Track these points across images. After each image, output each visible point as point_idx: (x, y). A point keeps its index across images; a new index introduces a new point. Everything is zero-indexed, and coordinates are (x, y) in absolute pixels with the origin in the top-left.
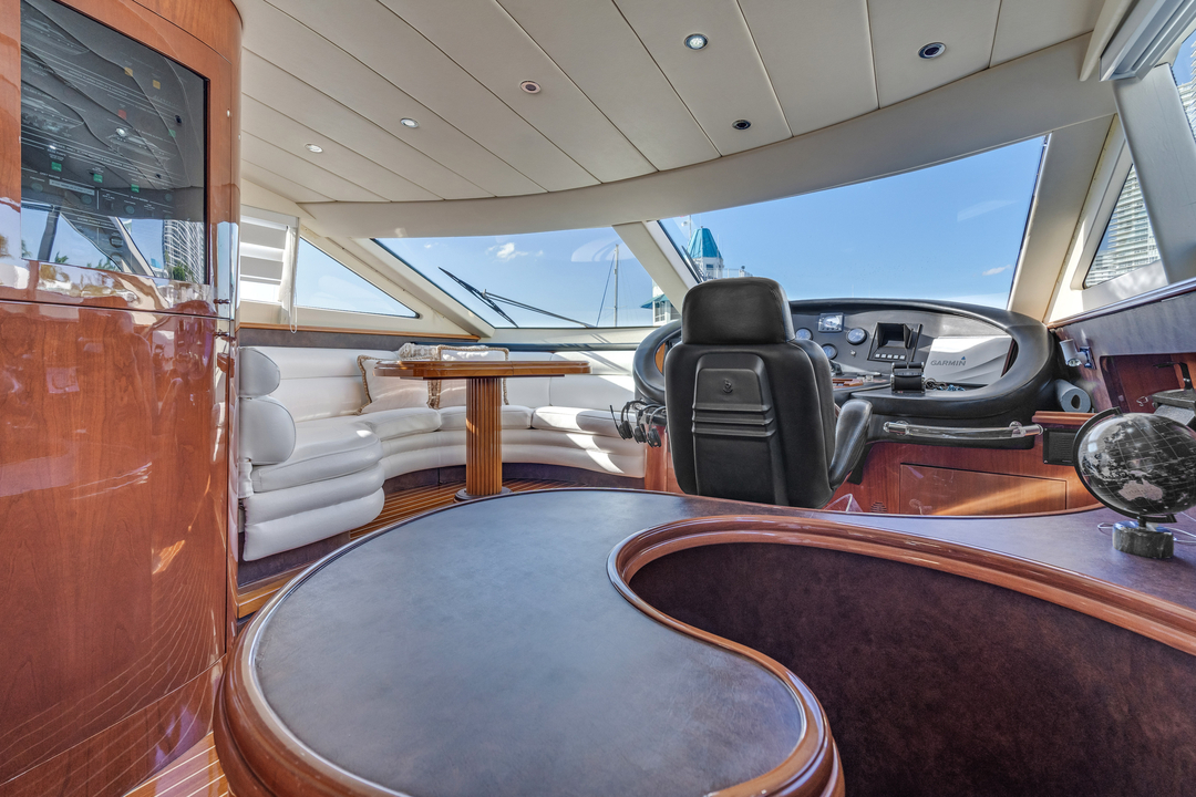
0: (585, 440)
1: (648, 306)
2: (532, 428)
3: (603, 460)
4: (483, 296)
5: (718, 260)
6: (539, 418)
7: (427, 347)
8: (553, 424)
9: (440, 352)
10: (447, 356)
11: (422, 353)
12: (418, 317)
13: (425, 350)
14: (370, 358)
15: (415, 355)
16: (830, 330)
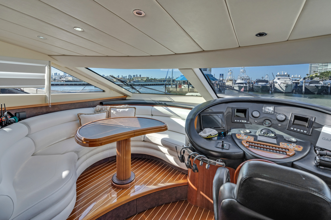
0: (165, 150)
2: (144, 141)
3: (171, 159)
8: (153, 141)
9: (110, 109)
10: (113, 111)
11: (104, 109)
12: (104, 91)
13: (105, 108)
14: (83, 114)
15: (101, 110)
16: (268, 113)
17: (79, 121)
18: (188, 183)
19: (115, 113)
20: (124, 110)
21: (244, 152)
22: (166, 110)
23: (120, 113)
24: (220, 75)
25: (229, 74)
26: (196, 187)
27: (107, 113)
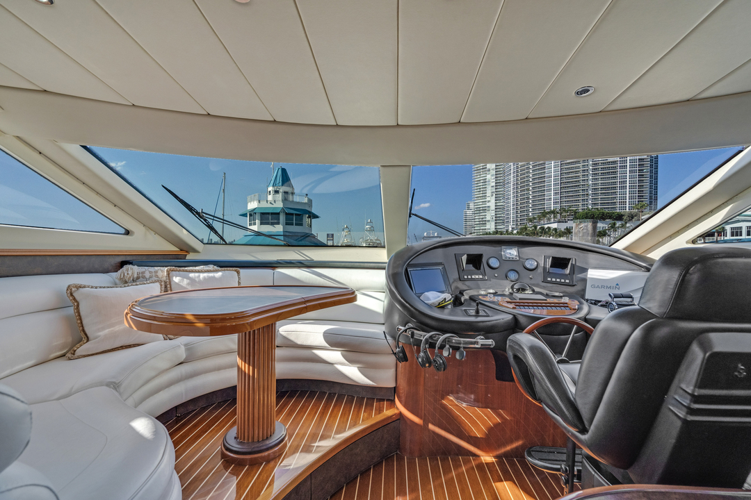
0: (335, 356)
1: (245, 215)
3: (353, 373)
4: (199, 215)
5: (291, 189)
6: (285, 338)
7: (152, 269)
8: (299, 342)
9: (168, 274)
10: (178, 278)
11: (147, 275)
12: (127, 233)
13: (150, 272)
14: (84, 287)
15: (138, 278)
16: (511, 259)
17: (71, 311)
18: (401, 414)
19: (188, 284)
20: (211, 275)
21: (514, 316)
22: (311, 275)
23: (200, 282)
24: (328, 235)
25: (344, 233)
26: (421, 418)
27: (161, 285)
